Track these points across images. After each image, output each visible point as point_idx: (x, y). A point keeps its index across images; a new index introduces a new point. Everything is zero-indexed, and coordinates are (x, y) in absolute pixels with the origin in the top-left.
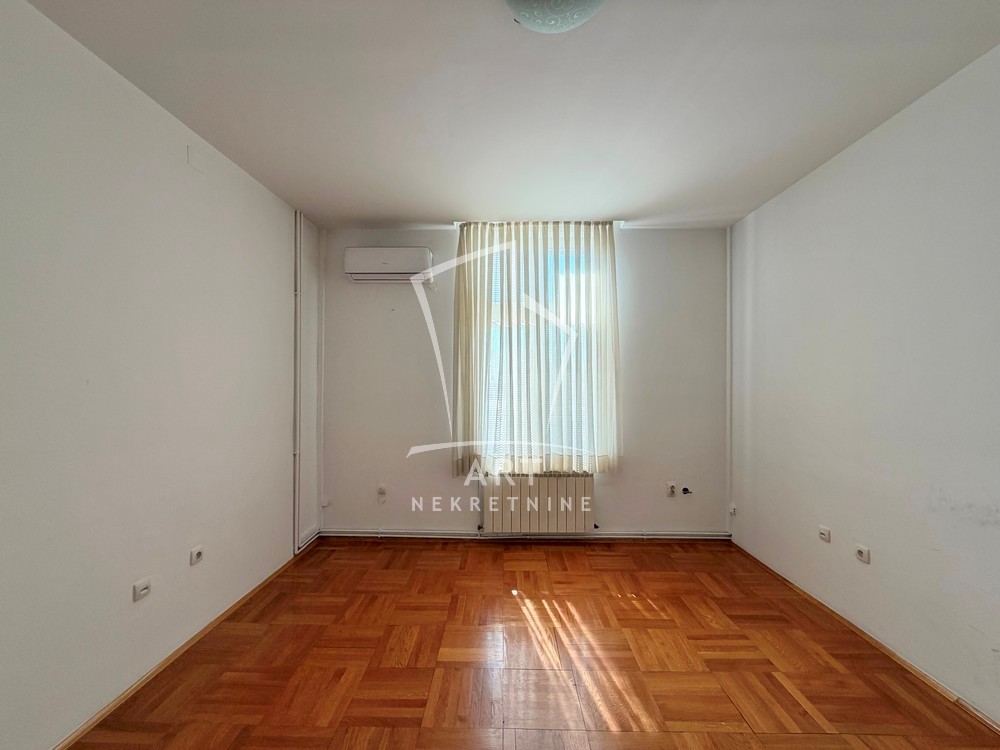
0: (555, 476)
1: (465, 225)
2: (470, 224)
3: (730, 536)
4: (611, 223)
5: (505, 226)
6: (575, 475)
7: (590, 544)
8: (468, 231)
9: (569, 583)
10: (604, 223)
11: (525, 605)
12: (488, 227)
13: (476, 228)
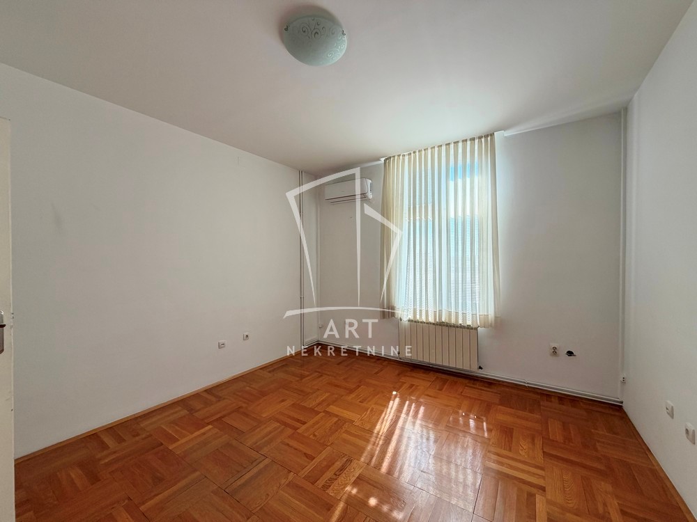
0: (447, 326)
1: (387, 159)
2: (390, 157)
3: (622, 402)
4: (492, 135)
5: (412, 154)
6: (461, 327)
7: (475, 380)
8: (389, 163)
9: (435, 397)
10: (486, 136)
11: (394, 400)
12: (401, 157)
13: (394, 160)
